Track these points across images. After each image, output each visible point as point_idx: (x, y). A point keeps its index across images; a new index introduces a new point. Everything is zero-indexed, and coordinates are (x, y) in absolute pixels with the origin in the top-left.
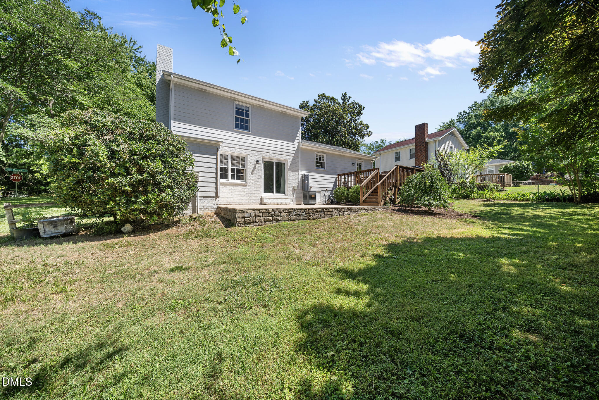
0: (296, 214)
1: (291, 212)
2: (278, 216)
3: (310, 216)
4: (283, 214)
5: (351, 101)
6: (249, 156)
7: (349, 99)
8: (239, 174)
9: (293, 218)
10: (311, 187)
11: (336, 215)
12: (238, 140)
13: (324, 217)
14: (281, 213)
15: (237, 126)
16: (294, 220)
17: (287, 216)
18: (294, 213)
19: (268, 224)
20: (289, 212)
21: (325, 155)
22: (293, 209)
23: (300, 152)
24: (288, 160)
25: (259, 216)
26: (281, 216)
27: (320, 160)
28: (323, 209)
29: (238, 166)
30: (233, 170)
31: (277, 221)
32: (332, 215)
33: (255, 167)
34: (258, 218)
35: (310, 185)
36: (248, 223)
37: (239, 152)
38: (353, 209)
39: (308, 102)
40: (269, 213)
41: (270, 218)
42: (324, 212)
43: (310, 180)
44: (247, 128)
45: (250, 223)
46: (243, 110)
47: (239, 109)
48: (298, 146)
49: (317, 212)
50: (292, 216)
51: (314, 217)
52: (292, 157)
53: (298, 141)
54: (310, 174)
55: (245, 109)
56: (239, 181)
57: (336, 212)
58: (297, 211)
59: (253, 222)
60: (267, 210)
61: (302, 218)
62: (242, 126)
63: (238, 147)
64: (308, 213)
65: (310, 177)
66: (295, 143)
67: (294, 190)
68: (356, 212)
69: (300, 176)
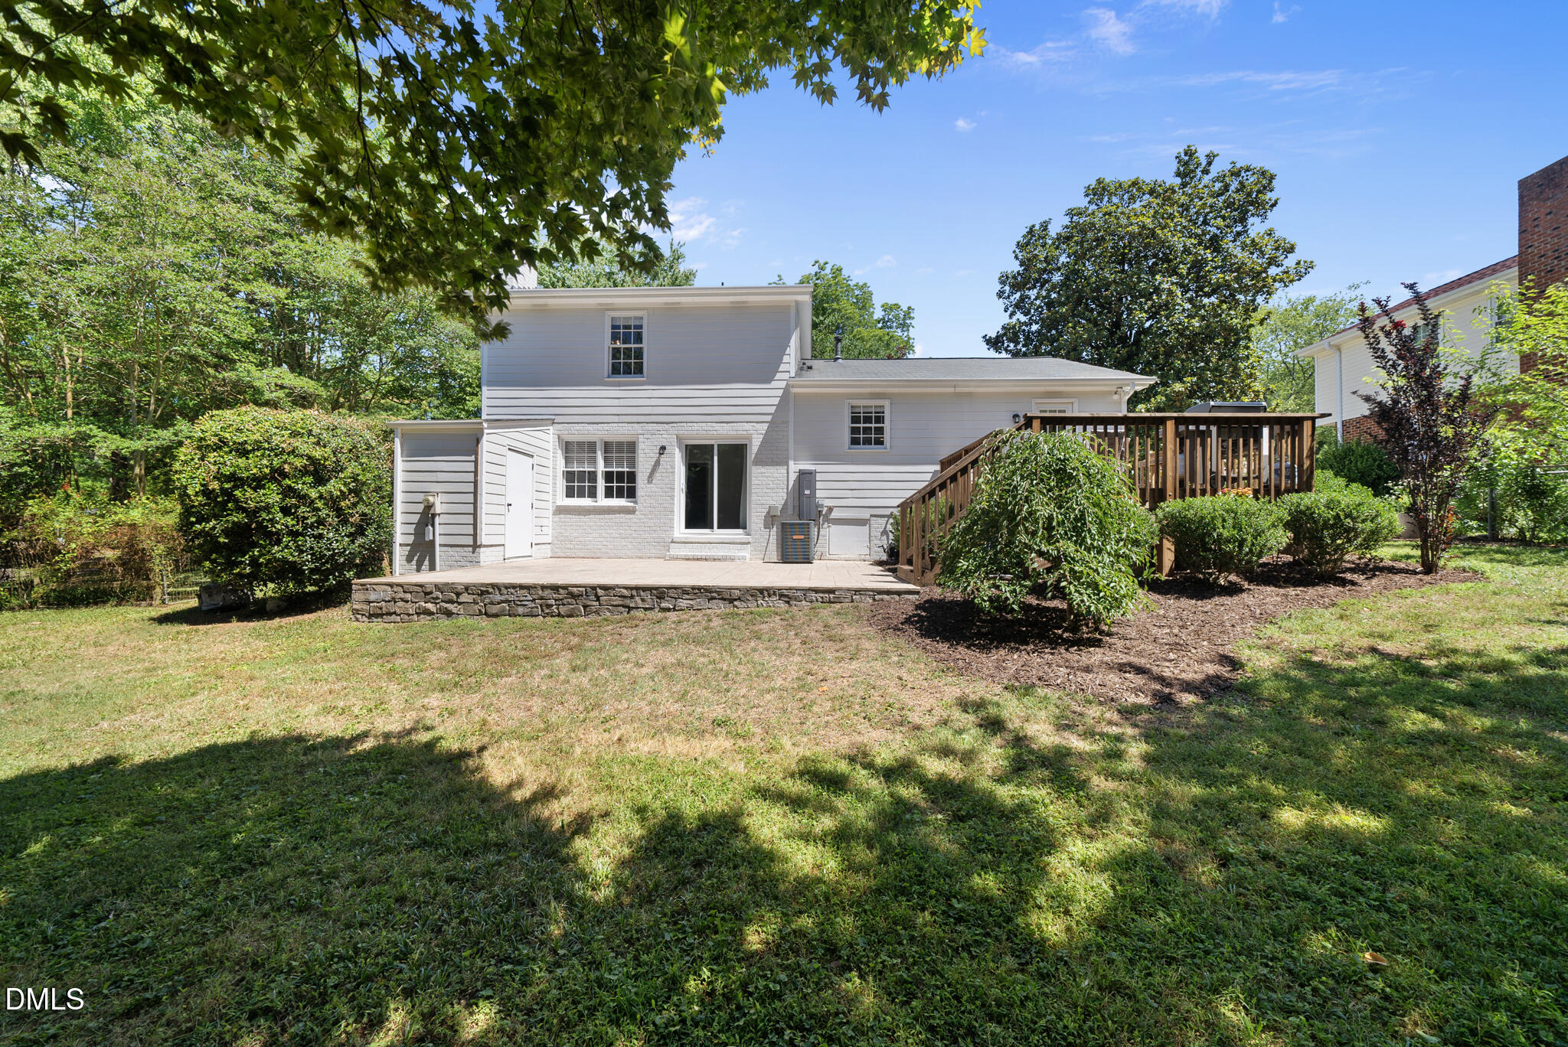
0: (503, 598)
1: (488, 593)
2: (451, 602)
3: (549, 606)
4: (464, 598)
5: (1217, 168)
6: (641, 439)
7: (1209, 164)
8: (624, 485)
9: (494, 609)
10: (830, 509)
11: (646, 609)
12: (616, 402)
13: (597, 612)
14: (458, 594)
15: (615, 370)
16: (496, 616)
17: (475, 602)
18: (498, 598)
19: (425, 620)
20: (483, 593)
21: (886, 403)
22: (493, 586)
23: (791, 405)
24: (755, 436)
25: (402, 600)
26: (460, 604)
27: (868, 420)
28: (594, 588)
29: (620, 464)
30: (609, 477)
31: (449, 614)
32: (630, 609)
33: (657, 463)
34: (401, 604)
35: (828, 503)
36: (377, 616)
37: (618, 432)
38: (719, 593)
39: (1045, 226)
40: (427, 594)
41: (430, 606)
42: (598, 598)
43: (819, 485)
44: (639, 370)
45: (381, 615)
46: (629, 327)
47: (618, 327)
48: (786, 390)
49: (573, 596)
50: (492, 603)
51: (563, 610)
52: (765, 426)
53: (786, 376)
54: (819, 468)
55: (632, 323)
56: (622, 502)
57: (643, 600)
58: (504, 591)
59: (390, 614)
60: (421, 586)
61: (520, 610)
62: (627, 366)
63: (616, 419)
64: (542, 598)
65: (818, 477)
66: (774, 384)
67: (770, 519)
68: (731, 601)
69: (793, 477)
